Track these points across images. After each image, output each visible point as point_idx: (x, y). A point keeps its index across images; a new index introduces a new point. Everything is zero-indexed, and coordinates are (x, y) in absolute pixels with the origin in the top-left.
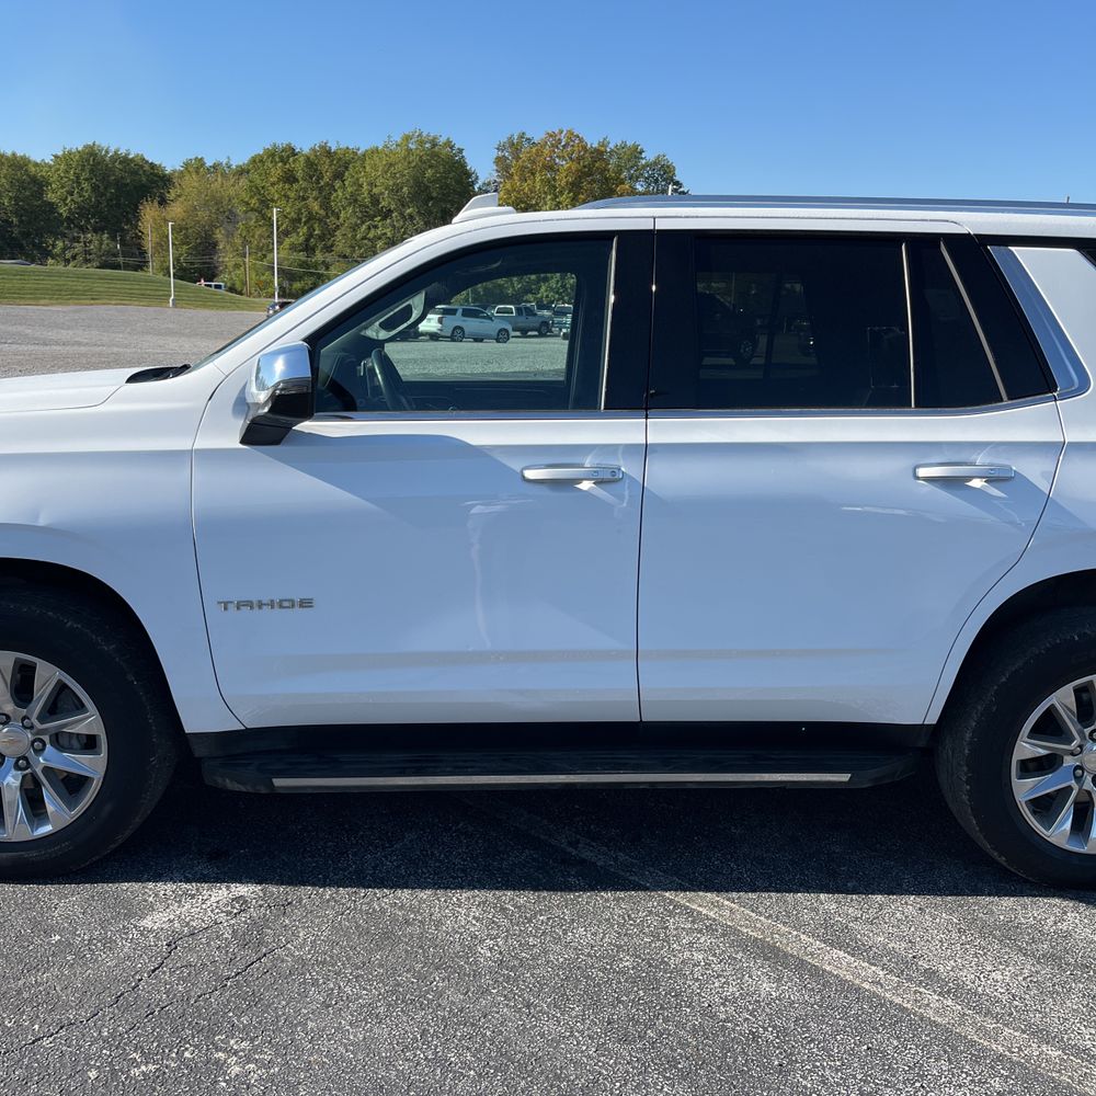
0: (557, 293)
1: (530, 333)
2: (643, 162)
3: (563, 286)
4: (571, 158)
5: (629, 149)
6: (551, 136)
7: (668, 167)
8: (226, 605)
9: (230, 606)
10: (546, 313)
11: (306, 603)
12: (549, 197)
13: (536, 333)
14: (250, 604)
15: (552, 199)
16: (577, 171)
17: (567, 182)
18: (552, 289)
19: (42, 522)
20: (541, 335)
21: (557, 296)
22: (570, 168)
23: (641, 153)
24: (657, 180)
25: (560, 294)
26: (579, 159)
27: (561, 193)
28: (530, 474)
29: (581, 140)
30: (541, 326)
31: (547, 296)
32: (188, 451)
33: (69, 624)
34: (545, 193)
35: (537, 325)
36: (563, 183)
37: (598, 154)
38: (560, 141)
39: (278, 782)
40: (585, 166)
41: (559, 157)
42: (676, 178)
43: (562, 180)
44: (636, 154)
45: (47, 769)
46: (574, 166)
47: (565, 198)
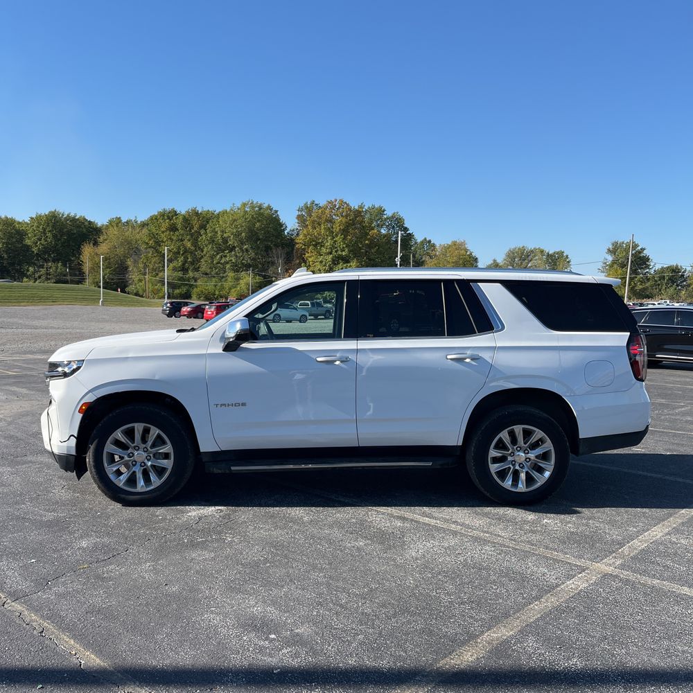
1: (319, 317)
2: (385, 216)
4: (342, 215)
5: (377, 209)
6: (330, 203)
7: (400, 219)
9: (218, 405)
10: (329, 305)
11: (244, 404)
12: (329, 238)
13: (323, 317)
14: (225, 405)
15: (331, 239)
16: (346, 222)
17: (340, 229)
20: (326, 318)
22: (342, 221)
23: (384, 211)
24: (393, 227)
26: (347, 216)
27: (337, 235)
28: (319, 359)
29: (348, 205)
32: (205, 354)
33: (163, 413)
34: (327, 235)
35: (324, 312)
36: (338, 230)
37: (358, 213)
38: (335, 205)
39: (233, 468)
40: (350, 220)
41: (335, 215)
42: (405, 226)
43: (337, 228)
44: (381, 211)
45: (152, 466)
46: (344, 220)
47: (339, 238)
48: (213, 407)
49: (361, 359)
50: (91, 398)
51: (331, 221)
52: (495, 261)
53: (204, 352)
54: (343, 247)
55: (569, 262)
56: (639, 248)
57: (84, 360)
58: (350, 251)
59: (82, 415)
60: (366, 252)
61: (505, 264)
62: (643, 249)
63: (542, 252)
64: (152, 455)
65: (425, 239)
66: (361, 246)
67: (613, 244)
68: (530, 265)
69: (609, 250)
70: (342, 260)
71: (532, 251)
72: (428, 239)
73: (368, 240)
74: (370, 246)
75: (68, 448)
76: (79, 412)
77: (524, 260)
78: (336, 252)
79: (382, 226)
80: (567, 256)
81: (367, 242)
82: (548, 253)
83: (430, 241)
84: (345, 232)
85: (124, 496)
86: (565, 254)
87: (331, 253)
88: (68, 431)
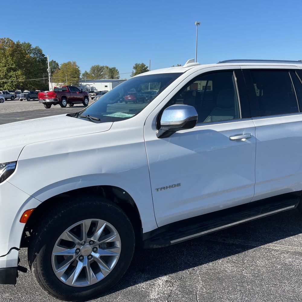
0: (11, 87)
1: (8, 100)
2: (32, 48)
3: (12, 85)
4: (9, 47)
5: (27, 44)
6: (2, 40)
7: (40, 50)
8: (158, 190)
9: (159, 189)
10: (13, 93)
11: (179, 185)
12: (4, 58)
13: (10, 99)
14: (164, 188)
15: (5, 59)
16: (12, 50)
17: (9, 54)
18: (9, 86)
19: (103, 172)
20: (12, 100)
21: (11, 88)
22: (10, 49)
23: (31, 46)
24: (37, 54)
25: (12, 87)
26: (12, 47)
27: (8, 57)
29: (12, 41)
30: (12, 97)
31: (7, 88)
32: (144, 142)
33: (109, 205)
34: (2, 57)
35: (10, 97)
36: (8, 54)
37: (18, 45)
38: (5, 41)
39: (172, 242)
40: (14, 49)
41: (6, 46)
42: (43, 53)
43: (7, 53)
44: (29, 46)
45: (101, 257)
46: (11, 49)
47: (9, 58)
48: (155, 192)
49: (260, 135)
50: (34, 204)
51: (4, 49)
52: (86, 71)
53: (141, 140)
54: (13, 63)
55: (118, 72)
56: (146, 67)
57: (16, 162)
58: (16, 66)
59: (24, 224)
60: (25, 66)
61: (91, 73)
62: (147, 67)
63: (107, 67)
64: (98, 247)
65: (53, 60)
66: (22, 63)
67: (135, 65)
68: (102, 73)
69: (134, 67)
70: (13, 70)
71: (102, 67)
72: (54, 61)
73: (25, 60)
74: (26, 63)
75: (8, 262)
76: (21, 221)
77: (99, 71)
78: (8, 65)
79: (31, 53)
80: (117, 70)
81: (25, 61)
82: (110, 68)
83: (55, 62)
84: (12, 55)
85: (77, 294)
86: (116, 69)
87: (5, 66)
88: (7, 244)
